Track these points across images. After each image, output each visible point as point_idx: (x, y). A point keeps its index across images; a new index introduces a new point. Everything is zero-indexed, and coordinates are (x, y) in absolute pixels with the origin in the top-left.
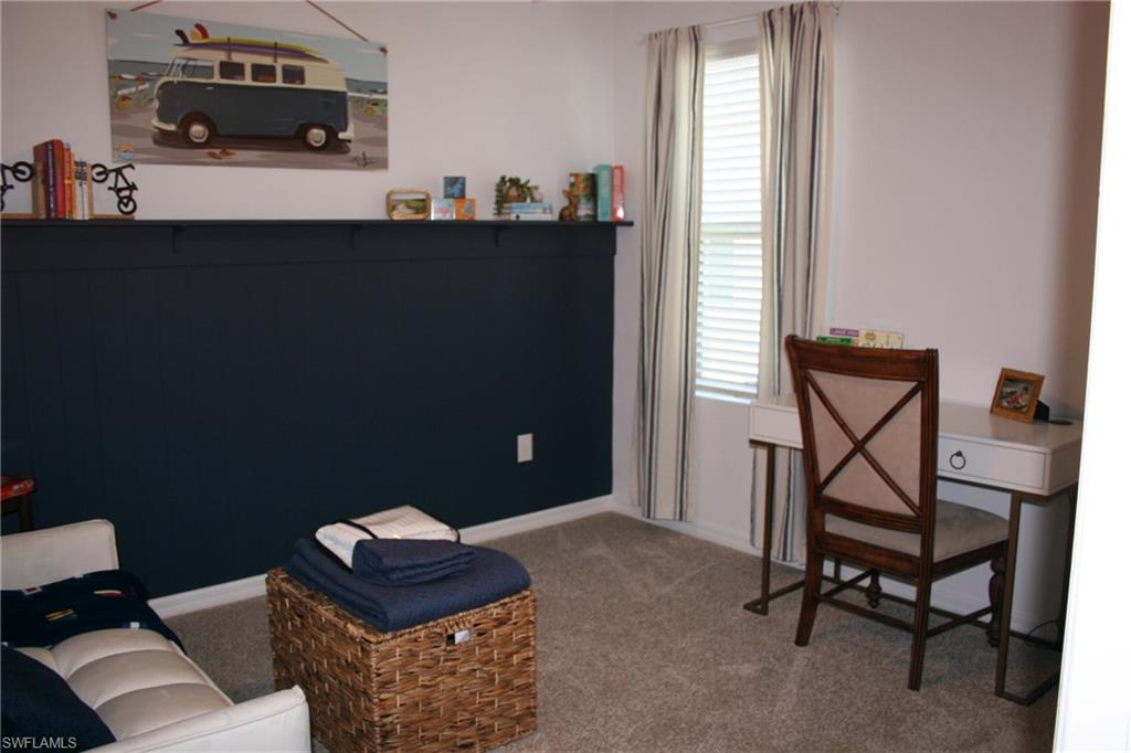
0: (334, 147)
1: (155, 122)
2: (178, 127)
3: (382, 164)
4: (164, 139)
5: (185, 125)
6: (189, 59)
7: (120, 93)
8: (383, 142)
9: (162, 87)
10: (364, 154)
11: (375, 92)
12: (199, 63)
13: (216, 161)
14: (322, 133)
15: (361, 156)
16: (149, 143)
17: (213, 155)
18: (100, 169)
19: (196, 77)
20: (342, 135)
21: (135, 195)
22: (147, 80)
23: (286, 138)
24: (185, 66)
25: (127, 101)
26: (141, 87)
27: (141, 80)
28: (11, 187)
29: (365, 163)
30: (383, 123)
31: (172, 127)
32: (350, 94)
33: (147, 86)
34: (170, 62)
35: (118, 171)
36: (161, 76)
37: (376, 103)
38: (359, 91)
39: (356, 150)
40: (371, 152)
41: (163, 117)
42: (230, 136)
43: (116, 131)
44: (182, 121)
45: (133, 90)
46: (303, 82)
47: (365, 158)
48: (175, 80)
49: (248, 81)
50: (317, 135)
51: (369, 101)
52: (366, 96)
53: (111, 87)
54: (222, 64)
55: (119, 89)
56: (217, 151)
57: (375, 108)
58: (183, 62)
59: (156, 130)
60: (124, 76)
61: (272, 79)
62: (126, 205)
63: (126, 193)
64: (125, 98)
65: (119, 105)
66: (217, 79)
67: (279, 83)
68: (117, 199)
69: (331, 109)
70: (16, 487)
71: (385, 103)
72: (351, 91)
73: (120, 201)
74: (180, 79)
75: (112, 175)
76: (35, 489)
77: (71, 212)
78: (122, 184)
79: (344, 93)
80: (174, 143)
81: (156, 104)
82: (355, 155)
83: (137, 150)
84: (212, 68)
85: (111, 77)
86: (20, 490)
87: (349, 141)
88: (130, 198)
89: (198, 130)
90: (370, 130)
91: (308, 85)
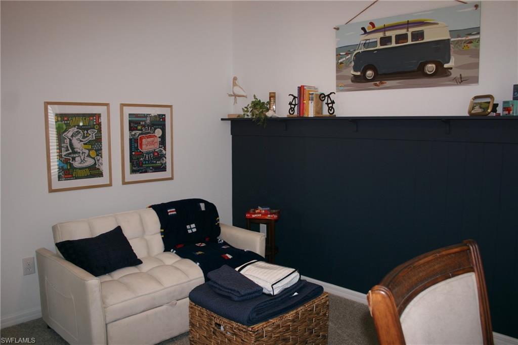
0: (442, 73)
1: (352, 72)
2: (361, 73)
3: (475, 80)
4: (356, 79)
5: (364, 72)
6: (367, 40)
7: (340, 61)
8: (476, 65)
9: (355, 56)
10: (461, 75)
11: (470, 34)
12: (371, 41)
13: (377, 87)
14: (434, 66)
15: (459, 77)
16: (349, 82)
17: (376, 85)
18: (323, 96)
19: (370, 48)
20: (446, 66)
21: (334, 106)
22: (349, 53)
23: (414, 71)
24: (365, 44)
25: (342, 64)
26: (347, 57)
27: (347, 54)
29: (461, 81)
30: (476, 54)
31: (359, 73)
32: (452, 40)
33: (349, 56)
34: (359, 43)
35: (328, 96)
36: (355, 50)
37: (470, 42)
38: (459, 36)
39: (455, 73)
40: (465, 73)
41: (355, 71)
42: (385, 74)
43: (338, 78)
44: (363, 70)
45: (344, 59)
46: (423, 39)
47: (461, 78)
48: (361, 51)
49: (394, 45)
50: (431, 68)
51: (465, 42)
52: (464, 38)
53: (336, 59)
54: (381, 39)
55: (340, 60)
56: (378, 83)
57: (469, 45)
58: (364, 42)
59: (353, 76)
60: (341, 54)
62: (331, 110)
63: (330, 105)
64: (341, 63)
65: (340, 66)
66: (379, 47)
67: (410, 42)
68: (328, 108)
69: (441, 50)
70: (269, 216)
71: (478, 40)
74: (363, 50)
77: (303, 114)
78: (329, 102)
79: (449, 40)
80: (360, 81)
81: (353, 63)
82: (455, 77)
83: (345, 86)
84: (377, 41)
85: (337, 55)
87: (451, 68)
88: (332, 107)
89: (370, 73)
90: (467, 59)
91: (426, 40)
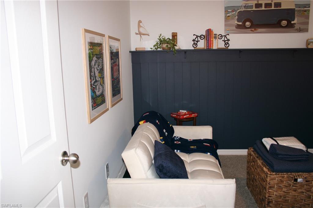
0: (290, 26)
1: (236, 22)
2: (242, 23)
3: (306, 30)
4: (238, 27)
5: (244, 23)
6: (246, 4)
7: (227, 15)
8: (307, 23)
9: (238, 13)
10: (300, 28)
11: (305, 7)
12: (249, 5)
13: (253, 32)
14: (286, 22)
15: (299, 28)
16: (234, 28)
17: (252, 31)
18: (221, 36)
19: (248, 9)
20: (292, 22)
21: (229, 42)
22: (234, 11)
23: (275, 24)
24: (245, 6)
25: (229, 17)
26: (233, 13)
27: (233, 11)
28: (199, 41)
29: (300, 30)
30: (308, 17)
31: (241, 23)
32: (296, 9)
33: (234, 12)
34: (241, 5)
35: (225, 36)
36: (238, 9)
37: (305, 11)
38: (299, 8)
39: (297, 27)
40: (302, 27)
41: (238, 21)
42: (257, 25)
43: (226, 25)
44: (243, 22)
45: (231, 14)
46: (280, 7)
47: (300, 29)
48: (242, 10)
49: (263, 8)
50: (284, 23)
51: (303, 11)
52: (302, 9)
53: (225, 14)
54: (256, 4)
55: (227, 14)
56: (253, 29)
57: (304, 12)
58: (245, 5)
59: (237, 25)
60: (228, 11)
61: (271, 7)
62: (227, 45)
63: (226, 42)
64: (228, 16)
65: (227, 18)
66: (254, 9)
67: (273, 8)
68: (224, 43)
69: (289, 14)
70: (193, 115)
71: (309, 11)
72: (296, 8)
73: (225, 44)
74: (244, 10)
75: (224, 37)
76: (197, 116)
77: (212, 47)
78: (226, 39)
79: (294, 9)
80: (241, 28)
81: (237, 17)
82: (297, 28)
83: (231, 30)
84: (253, 6)
85: (225, 11)
86: (194, 116)
87: (295, 24)
88: (228, 43)
89: (248, 24)
90: (303, 20)
91: (282, 8)
